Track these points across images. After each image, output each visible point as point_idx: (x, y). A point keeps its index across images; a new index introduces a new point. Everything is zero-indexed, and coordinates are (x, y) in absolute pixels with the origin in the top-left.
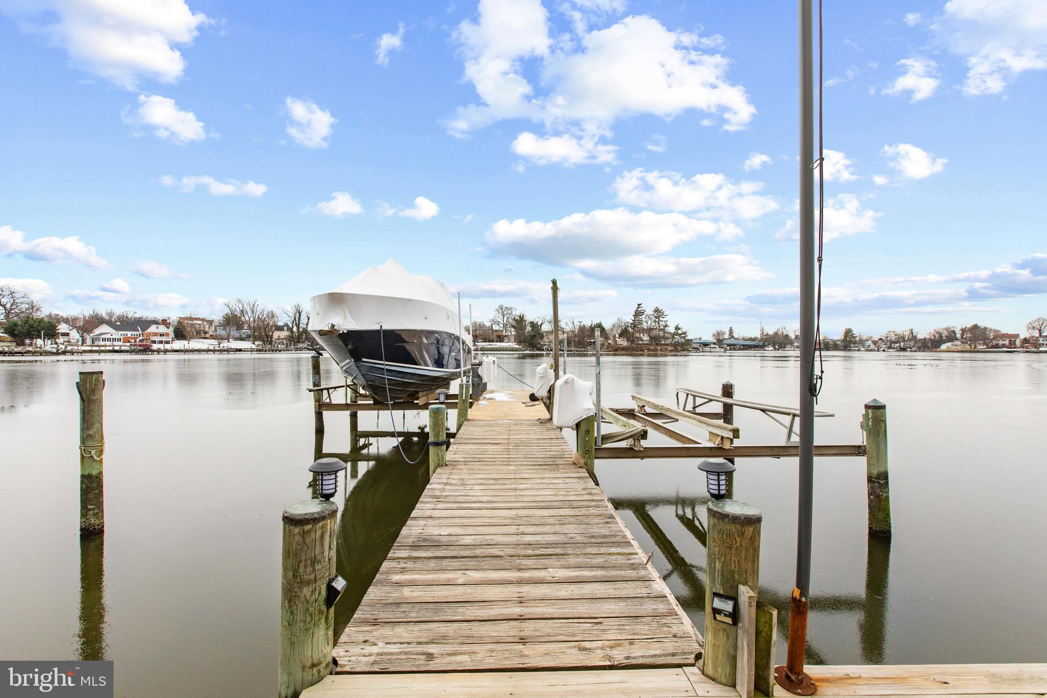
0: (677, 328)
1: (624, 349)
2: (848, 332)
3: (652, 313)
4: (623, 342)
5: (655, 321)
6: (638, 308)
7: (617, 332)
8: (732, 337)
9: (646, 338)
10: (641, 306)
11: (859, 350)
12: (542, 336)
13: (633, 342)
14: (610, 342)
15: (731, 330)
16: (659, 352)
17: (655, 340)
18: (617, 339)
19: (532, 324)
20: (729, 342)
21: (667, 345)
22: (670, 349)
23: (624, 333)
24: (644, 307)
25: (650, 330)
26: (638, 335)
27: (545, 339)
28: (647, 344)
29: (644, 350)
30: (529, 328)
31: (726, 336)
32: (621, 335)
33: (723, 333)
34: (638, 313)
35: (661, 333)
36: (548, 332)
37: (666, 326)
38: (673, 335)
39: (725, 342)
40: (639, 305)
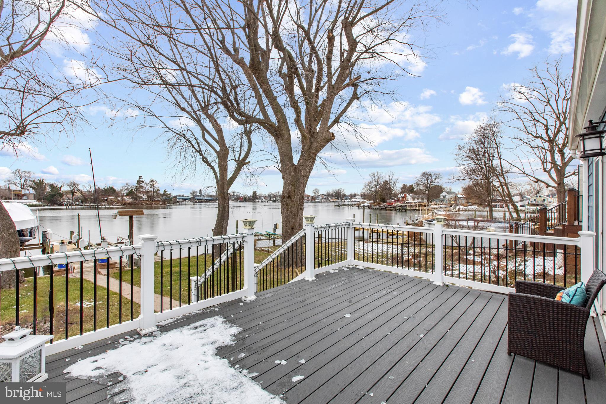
0: (165, 191)
1: (129, 204)
2: (255, 193)
3: (149, 182)
4: (128, 199)
5: (151, 187)
6: (139, 178)
7: (125, 192)
8: (201, 194)
9: (145, 197)
10: (142, 177)
11: (259, 202)
12: (61, 195)
13: (136, 199)
14: (119, 198)
15: (200, 191)
16: (153, 206)
17: (151, 198)
18: (124, 197)
19: (52, 186)
20: (199, 198)
21: (159, 201)
22: (160, 203)
23: (130, 193)
24: (143, 178)
25: (148, 192)
26: (139, 195)
27: (64, 197)
28: (146, 201)
29: (143, 204)
30: (48, 189)
31: (198, 194)
32: (128, 195)
33: (196, 192)
34: (139, 182)
35: (155, 194)
36: (67, 192)
37: (158, 190)
38: (162, 195)
39: (196, 198)
40: (140, 177)
